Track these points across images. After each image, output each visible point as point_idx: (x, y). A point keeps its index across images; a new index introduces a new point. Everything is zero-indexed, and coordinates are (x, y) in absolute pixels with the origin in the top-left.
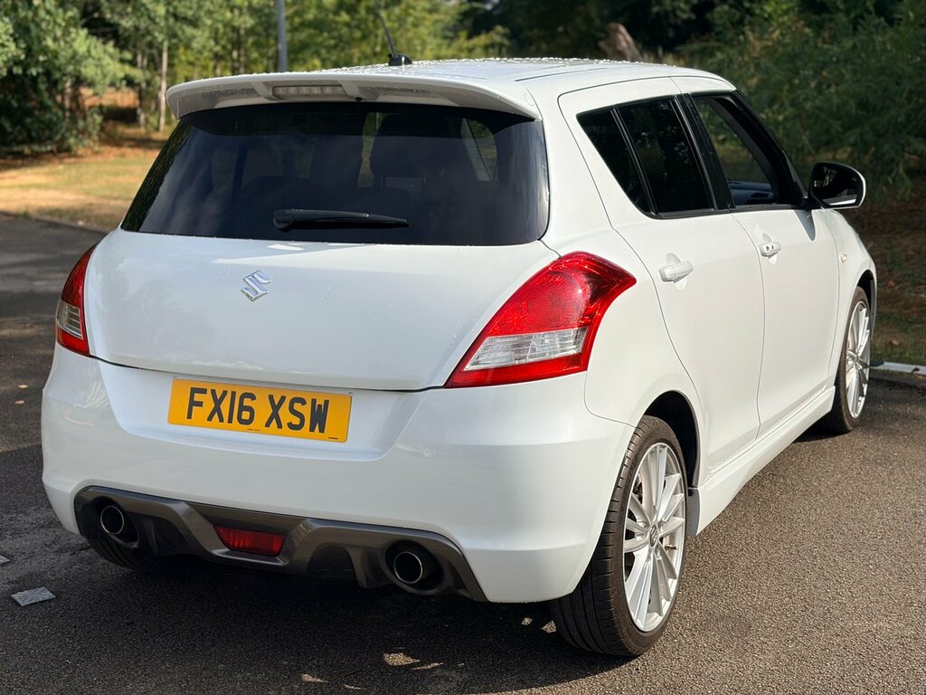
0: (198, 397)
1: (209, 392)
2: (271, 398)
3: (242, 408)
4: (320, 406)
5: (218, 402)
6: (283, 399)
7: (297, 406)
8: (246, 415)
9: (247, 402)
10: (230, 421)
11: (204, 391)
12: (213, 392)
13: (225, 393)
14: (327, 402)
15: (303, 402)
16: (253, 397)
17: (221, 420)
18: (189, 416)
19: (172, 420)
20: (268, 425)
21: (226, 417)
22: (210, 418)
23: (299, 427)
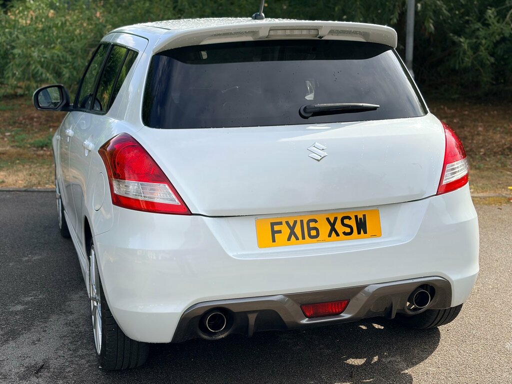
0: (276, 228)
1: (284, 223)
2: (328, 219)
3: (310, 229)
4: (360, 219)
5: (292, 229)
6: (336, 219)
7: (346, 221)
8: (313, 233)
9: (312, 225)
10: (304, 238)
11: (281, 223)
12: (287, 223)
13: (295, 222)
14: (364, 216)
15: (350, 218)
16: (316, 221)
17: (297, 239)
18: (274, 241)
19: (261, 245)
20: (330, 235)
21: (300, 236)
22: (289, 239)
23: (351, 233)
